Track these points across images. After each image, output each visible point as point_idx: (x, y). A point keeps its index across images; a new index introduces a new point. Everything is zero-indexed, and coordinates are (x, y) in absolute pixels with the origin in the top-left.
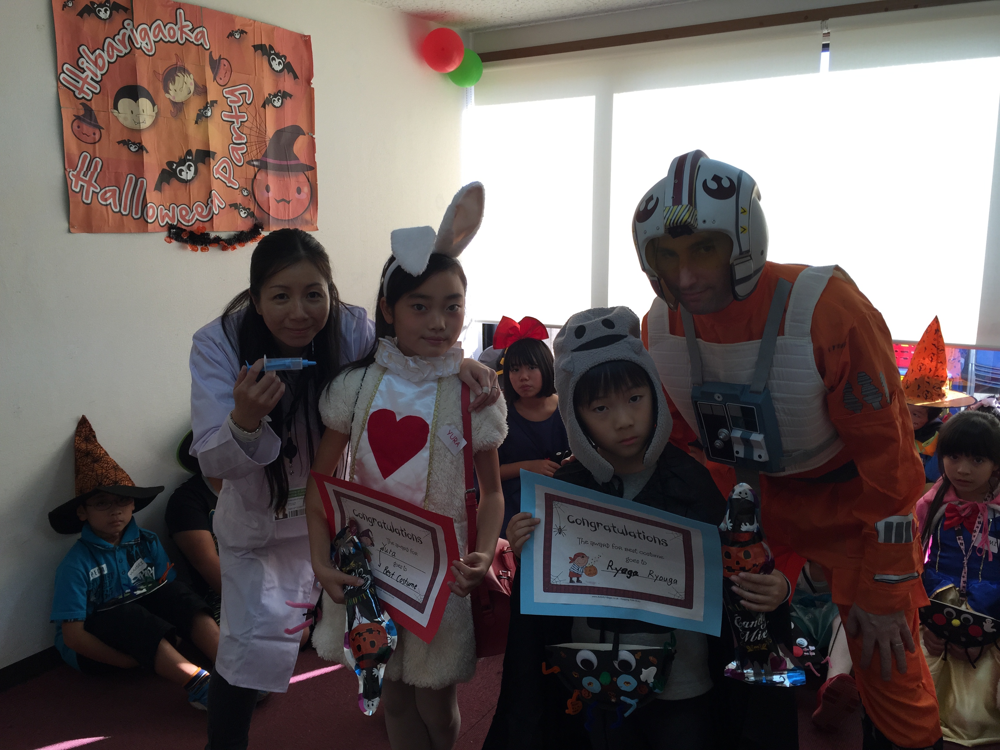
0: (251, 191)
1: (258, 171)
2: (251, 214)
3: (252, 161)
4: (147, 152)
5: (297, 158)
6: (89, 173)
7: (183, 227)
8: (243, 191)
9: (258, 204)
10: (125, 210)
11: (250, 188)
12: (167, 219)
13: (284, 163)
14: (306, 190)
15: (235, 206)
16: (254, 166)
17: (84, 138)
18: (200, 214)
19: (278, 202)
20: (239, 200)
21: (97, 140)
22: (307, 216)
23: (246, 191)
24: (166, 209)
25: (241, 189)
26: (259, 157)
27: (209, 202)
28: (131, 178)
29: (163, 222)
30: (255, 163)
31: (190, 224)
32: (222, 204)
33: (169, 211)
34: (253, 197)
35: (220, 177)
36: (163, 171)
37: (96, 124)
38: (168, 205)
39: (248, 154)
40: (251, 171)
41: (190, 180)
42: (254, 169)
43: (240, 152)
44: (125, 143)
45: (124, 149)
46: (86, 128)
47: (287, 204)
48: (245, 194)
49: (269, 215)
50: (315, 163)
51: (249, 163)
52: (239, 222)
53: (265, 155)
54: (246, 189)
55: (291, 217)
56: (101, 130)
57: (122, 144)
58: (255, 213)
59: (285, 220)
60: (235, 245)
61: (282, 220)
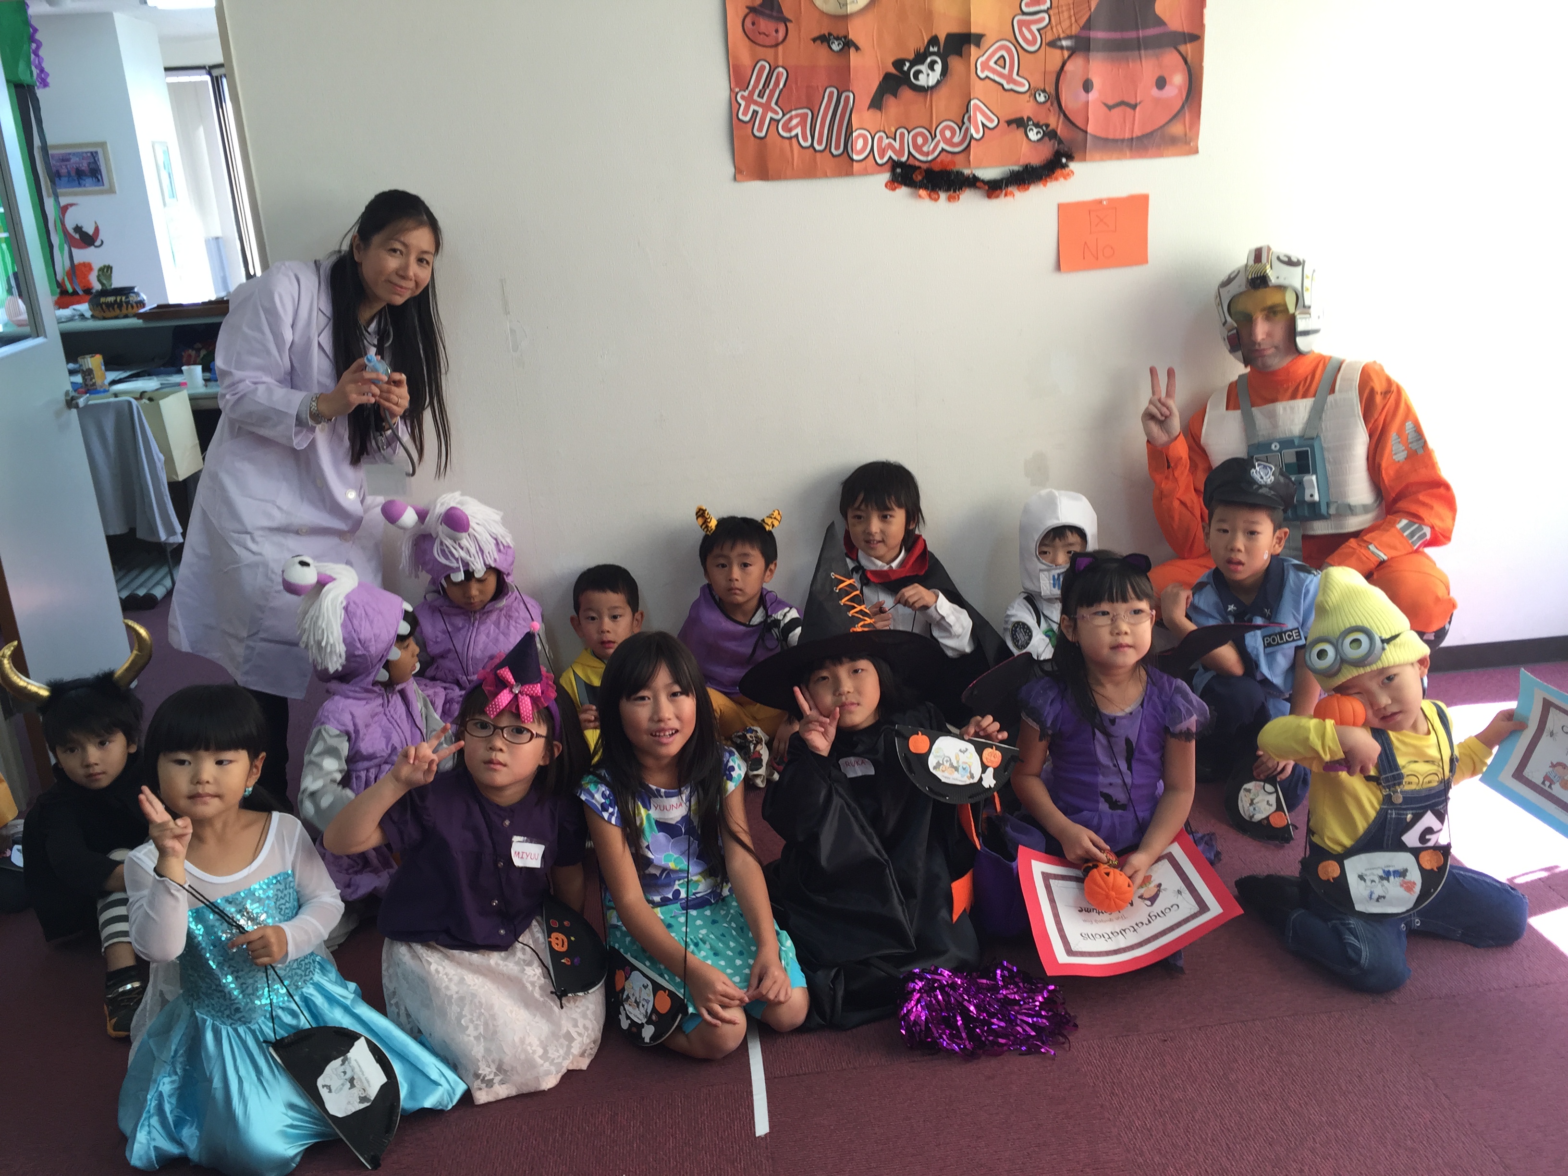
0: (1053, 92)
1: (1069, 57)
2: (1050, 134)
3: (1060, 39)
4: (857, 48)
5: (1160, 22)
6: (767, 92)
7: (917, 164)
8: (1037, 95)
9: (1065, 115)
10: (820, 143)
11: (1050, 89)
12: (890, 153)
13: (1132, 35)
14: (1178, 79)
15: (1020, 123)
16: (1062, 48)
17: (761, 39)
18: (949, 142)
19: (1110, 108)
20: (1027, 109)
21: (781, 39)
22: (1177, 129)
23: (1042, 95)
24: (887, 137)
25: (1033, 92)
26: (1075, 30)
27: (966, 120)
28: (831, 93)
29: (882, 157)
30: (1065, 43)
31: (930, 158)
32: (992, 121)
33: (895, 140)
34: (1055, 104)
35: (991, 76)
36: (887, 77)
37: (780, 15)
38: (893, 130)
39: (1052, 28)
40: (1055, 57)
41: (932, 88)
42: (1063, 54)
43: (1034, 28)
44: (824, 39)
45: (822, 51)
46: (765, 25)
47: (1129, 111)
48: (1041, 98)
49: (1086, 132)
50: (1202, 26)
51: (1053, 44)
52: (1025, 147)
53: (1088, 25)
54: (1044, 91)
55: (1137, 132)
56: (788, 24)
57: (819, 42)
58: (1059, 132)
59: (1123, 140)
60: (1010, 189)
61: (1115, 141)
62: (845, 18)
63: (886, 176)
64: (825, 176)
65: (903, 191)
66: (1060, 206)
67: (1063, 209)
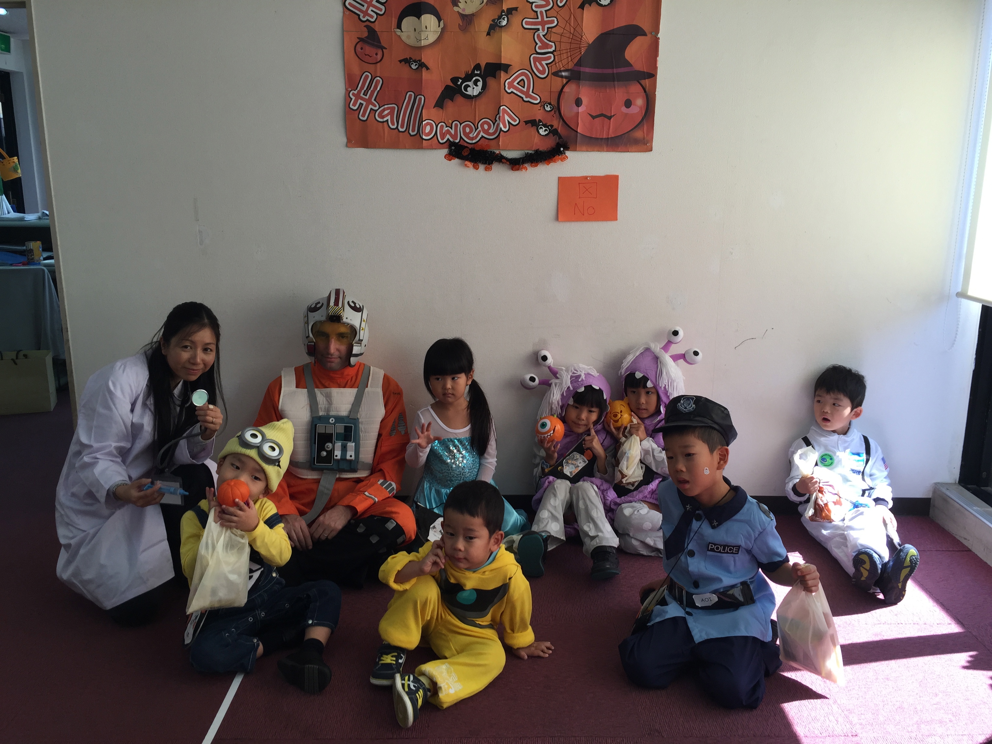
0: (556, 105)
1: (567, 83)
2: (553, 132)
3: (561, 71)
4: (428, 69)
5: (628, 64)
6: (370, 91)
7: (466, 145)
8: (546, 106)
9: (563, 120)
10: (402, 127)
11: (554, 103)
12: (448, 136)
13: (609, 71)
14: (640, 102)
15: (534, 123)
16: (562, 77)
17: (367, 59)
18: (486, 132)
19: (594, 117)
20: (538, 115)
21: (379, 60)
22: (638, 134)
23: (549, 106)
24: (447, 127)
25: (542, 104)
26: (571, 65)
27: (497, 119)
28: (410, 95)
29: (442, 139)
30: (563, 74)
31: (474, 141)
32: (515, 121)
33: (451, 128)
34: (557, 112)
35: (515, 92)
36: (447, 87)
37: (378, 44)
38: (451, 122)
39: (555, 64)
40: (558, 82)
41: (476, 96)
42: (562, 81)
43: (544, 63)
44: (407, 61)
45: (404, 68)
46: (369, 49)
47: (606, 120)
48: (548, 109)
49: (577, 132)
50: (656, 68)
51: (556, 74)
52: (536, 140)
53: (579, 63)
54: (550, 104)
55: (611, 135)
56: (384, 50)
57: (403, 63)
58: (559, 131)
59: (602, 139)
60: (526, 165)
61: (597, 139)
62: (421, 48)
63: (445, 151)
64: (405, 148)
65: (456, 161)
66: (559, 178)
67: (561, 180)
